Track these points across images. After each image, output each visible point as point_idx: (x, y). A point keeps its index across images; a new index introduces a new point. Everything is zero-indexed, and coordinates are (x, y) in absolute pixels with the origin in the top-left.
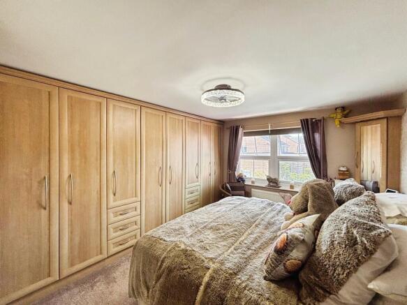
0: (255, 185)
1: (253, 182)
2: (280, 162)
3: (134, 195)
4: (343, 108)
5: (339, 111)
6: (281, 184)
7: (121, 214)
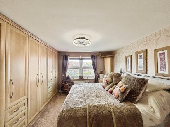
0: (74, 79)
1: (73, 78)
2: (83, 70)
3: (24, 95)
4: (101, 53)
5: (100, 53)
6: (83, 78)
7: (15, 112)
